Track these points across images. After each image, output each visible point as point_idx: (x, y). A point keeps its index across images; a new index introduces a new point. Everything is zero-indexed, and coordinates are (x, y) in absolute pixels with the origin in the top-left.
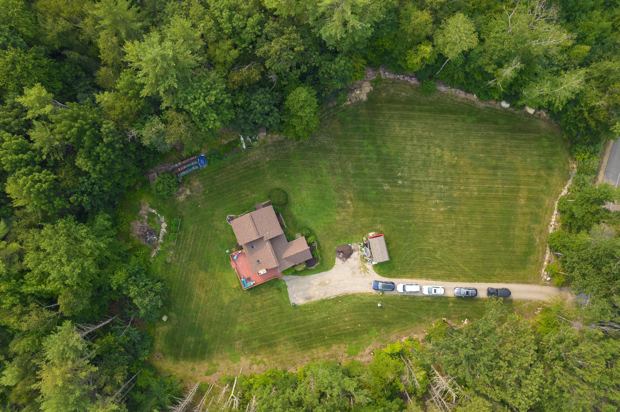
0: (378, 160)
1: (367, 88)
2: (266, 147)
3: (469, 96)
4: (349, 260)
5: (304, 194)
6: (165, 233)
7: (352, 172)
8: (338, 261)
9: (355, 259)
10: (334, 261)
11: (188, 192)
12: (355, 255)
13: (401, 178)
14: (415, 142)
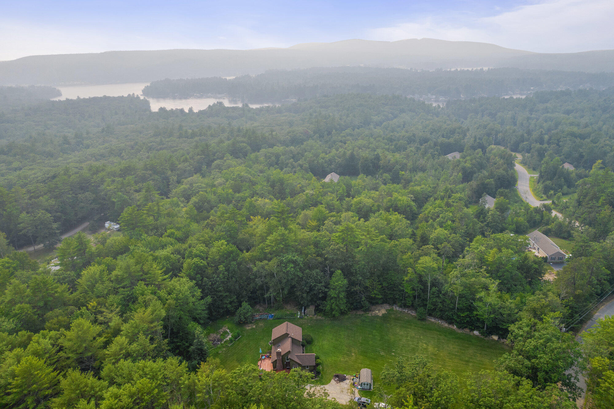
0: (380, 340)
1: (383, 311)
2: (312, 320)
3: (451, 326)
4: (342, 383)
5: (325, 342)
6: (227, 340)
7: (360, 341)
8: (333, 382)
9: (347, 384)
10: (330, 380)
11: (254, 327)
12: (347, 381)
13: (394, 352)
14: (409, 338)
